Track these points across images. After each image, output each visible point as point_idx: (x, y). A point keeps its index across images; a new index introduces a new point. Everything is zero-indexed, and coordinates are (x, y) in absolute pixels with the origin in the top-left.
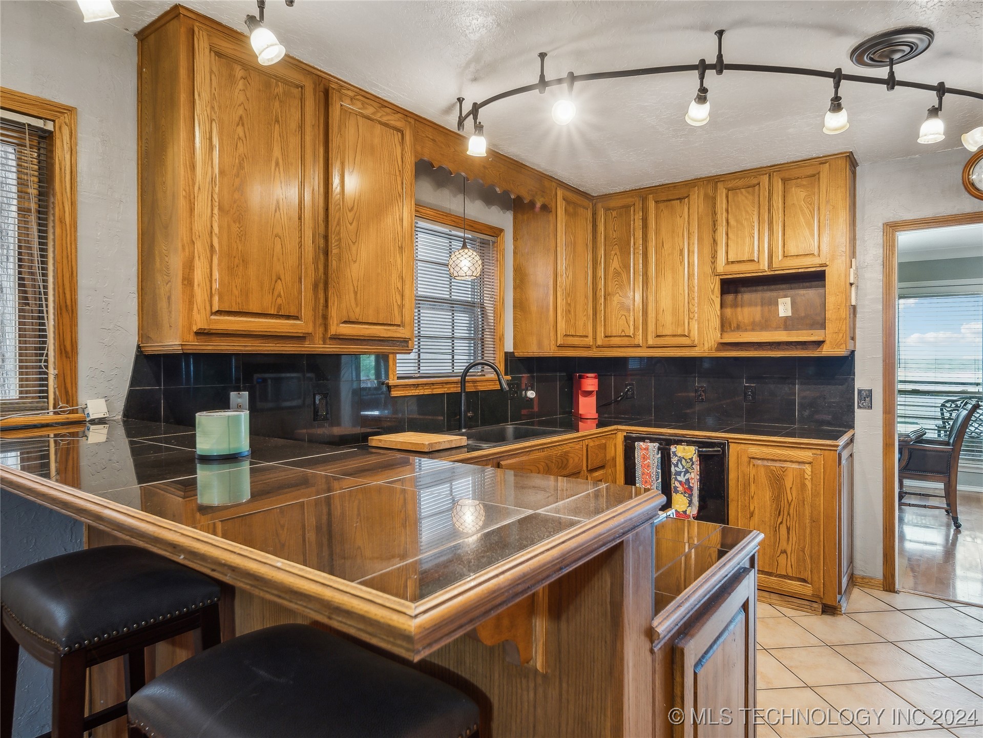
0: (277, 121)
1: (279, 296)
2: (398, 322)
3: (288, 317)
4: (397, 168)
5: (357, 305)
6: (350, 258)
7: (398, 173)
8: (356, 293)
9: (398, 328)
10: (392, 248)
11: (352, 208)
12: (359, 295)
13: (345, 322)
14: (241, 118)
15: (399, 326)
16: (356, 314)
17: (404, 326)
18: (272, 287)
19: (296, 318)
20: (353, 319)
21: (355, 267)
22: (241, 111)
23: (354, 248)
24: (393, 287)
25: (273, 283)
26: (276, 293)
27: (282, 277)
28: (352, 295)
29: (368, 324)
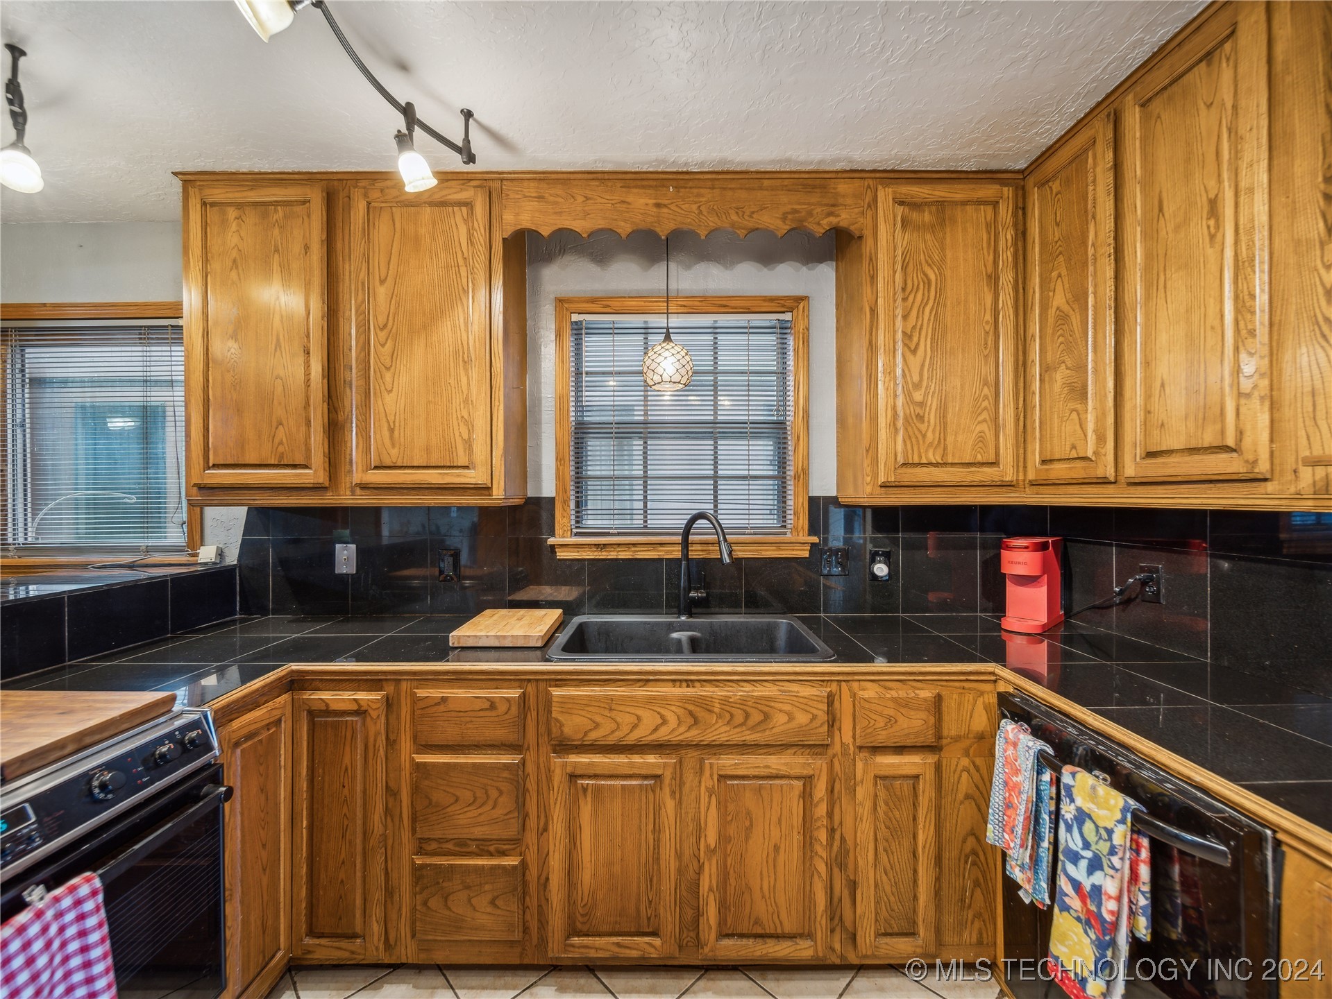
0: (277, 250)
1: (281, 443)
2: (463, 461)
3: (295, 466)
4: (459, 256)
5: (393, 446)
6: (383, 389)
7: (461, 262)
8: (392, 431)
9: (466, 471)
10: (452, 365)
11: (385, 326)
12: (396, 432)
13: (376, 468)
14: (235, 261)
15: (467, 467)
16: (393, 455)
17: (474, 468)
18: (272, 434)
19: (306, 467)
20: (388, 463)
21: (389, 399)
22: (234, 254)
23: (388, 376)
24: (455, 416)
25: (273, 430)
26: (277, 441)
27: (285, 422)
28: (386, 433)
29: (413, 467)
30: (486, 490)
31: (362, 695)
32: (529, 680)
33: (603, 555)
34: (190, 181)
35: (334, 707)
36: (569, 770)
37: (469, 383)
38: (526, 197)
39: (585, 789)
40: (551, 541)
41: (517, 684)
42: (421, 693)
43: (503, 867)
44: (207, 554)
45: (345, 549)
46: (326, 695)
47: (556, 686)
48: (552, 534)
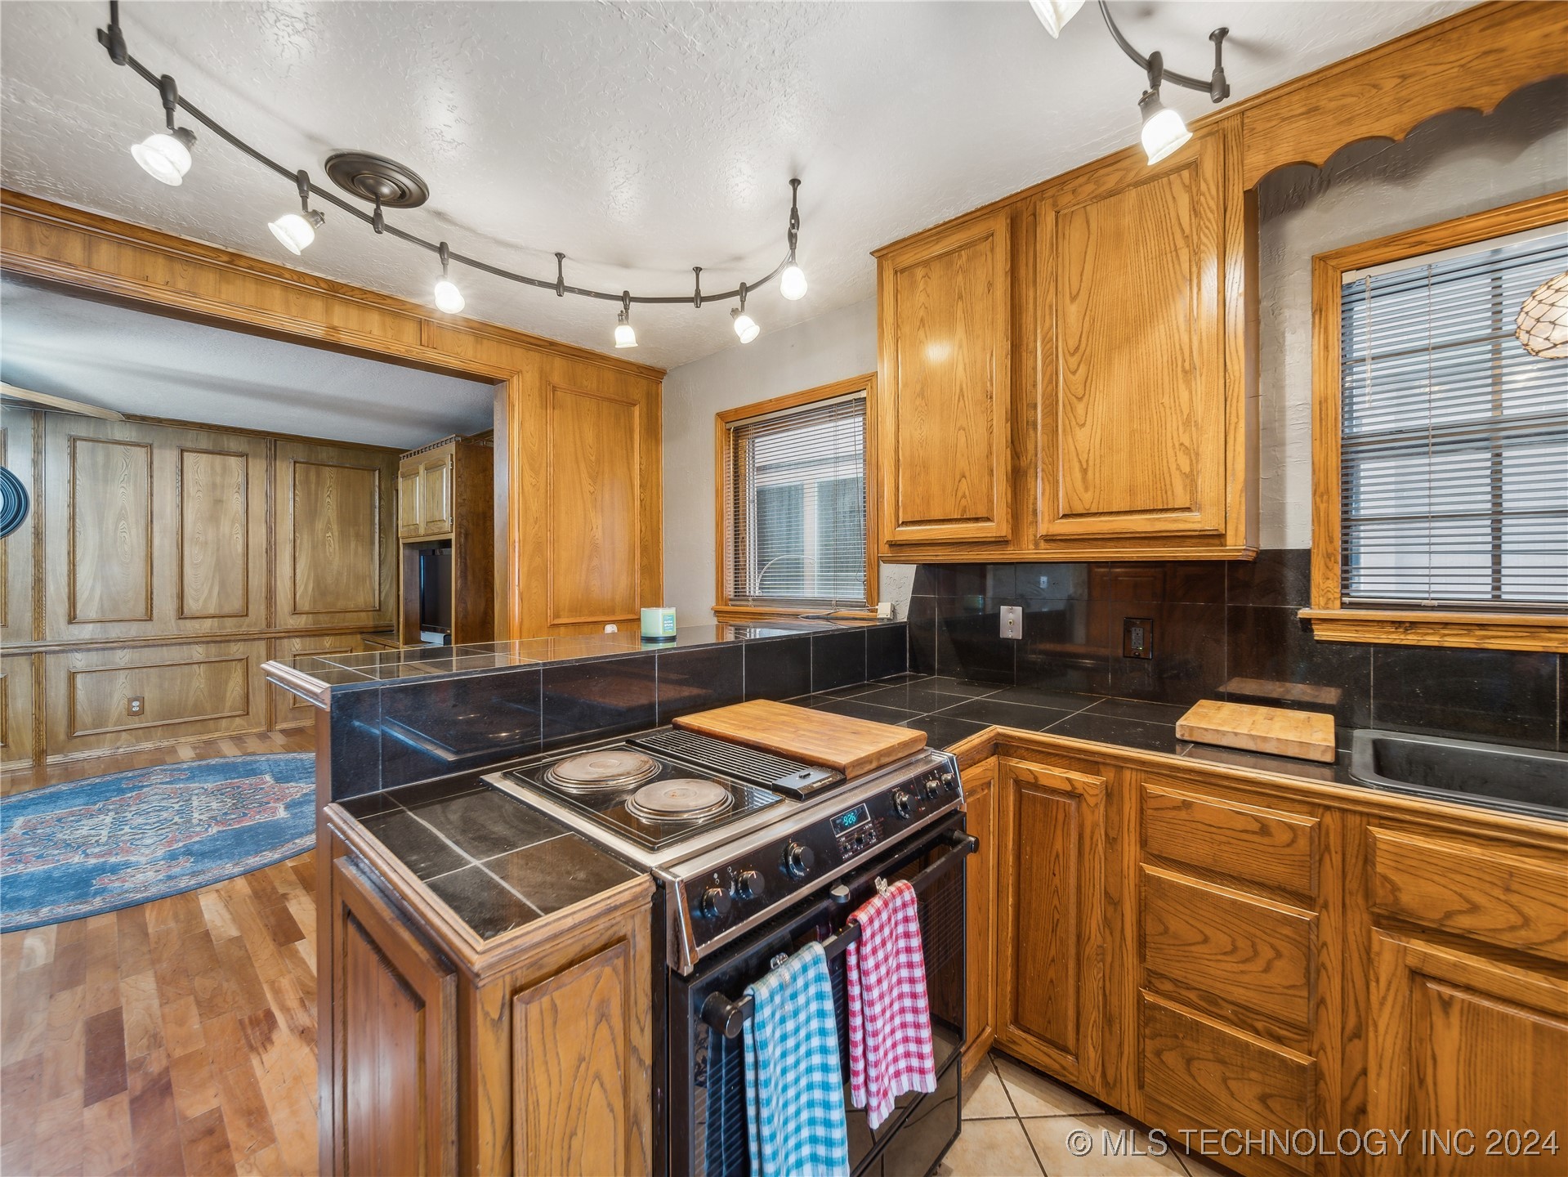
0: (960, 297)
1: (964, 496)
2: (1181, 499)
3: (977, 520)
4: (1178, 235)
5: (1086, 489)
6: (1073, 423)
7: (1180, 243)
8: (1084, 471)
9: (1186, 514)
10: (1166, 379)
11: (1077, 349)
12: (1090, 473)
13: (1065, 516)
14: (922, 320)
15: (1188, 509)
16: (1087, 501)
17: (1199, 509)
18: (955, 488)
19: (988, 519)
20: (1080, 509)
21: (1082, 435)
22: (922, 313)
23: (1080, 408)
24: (1170, 444)
25: (956, 483)
26: (960, 494)
27: (967, 474)
28: (1078, 475)
29: (1111, 513)
30: (1219, 537)
31: (1075, 776)
32: (1328, 808)
33: (1411, 639)
34: (882, 255)
35: (1043, 781)
36: (1411, 961)
37: (1191, 400)
38: (1284, 120)
39: (1446, 1004)
40: (1304, 613)
41: (1306, 808)
42: (1153, 789)
43: (1283, 1060)
44: (884, 610)
45: (1011, 611)
46: (1035, 767)
47: (1381, 826)
48: (1306, 601)
